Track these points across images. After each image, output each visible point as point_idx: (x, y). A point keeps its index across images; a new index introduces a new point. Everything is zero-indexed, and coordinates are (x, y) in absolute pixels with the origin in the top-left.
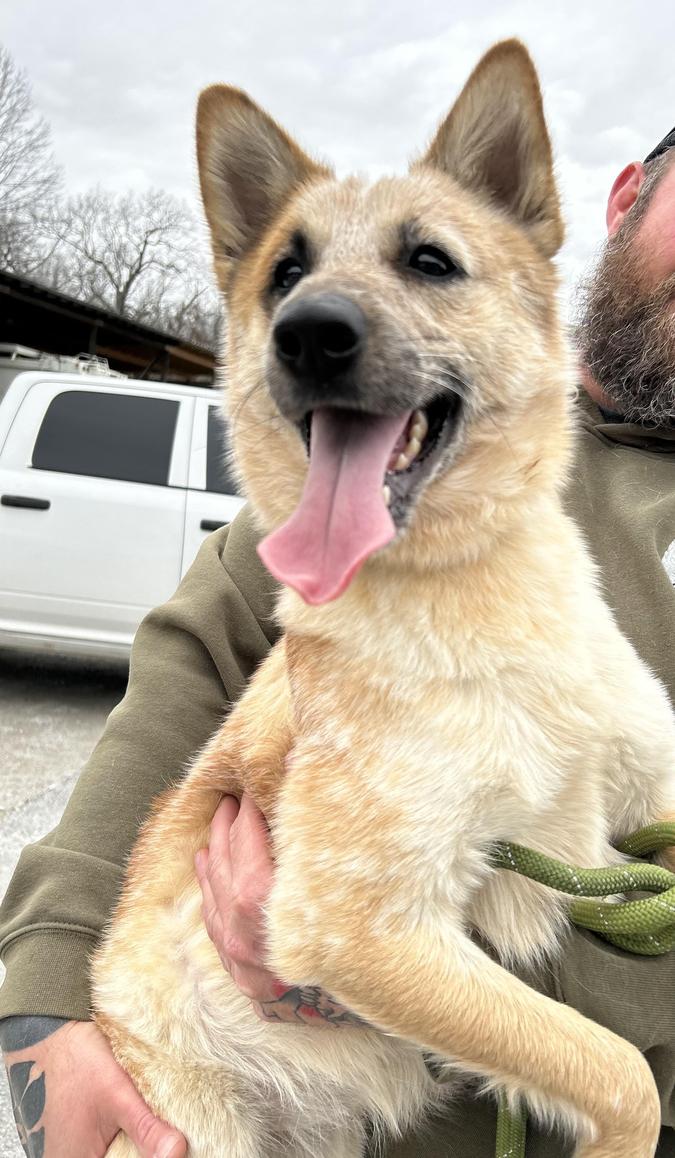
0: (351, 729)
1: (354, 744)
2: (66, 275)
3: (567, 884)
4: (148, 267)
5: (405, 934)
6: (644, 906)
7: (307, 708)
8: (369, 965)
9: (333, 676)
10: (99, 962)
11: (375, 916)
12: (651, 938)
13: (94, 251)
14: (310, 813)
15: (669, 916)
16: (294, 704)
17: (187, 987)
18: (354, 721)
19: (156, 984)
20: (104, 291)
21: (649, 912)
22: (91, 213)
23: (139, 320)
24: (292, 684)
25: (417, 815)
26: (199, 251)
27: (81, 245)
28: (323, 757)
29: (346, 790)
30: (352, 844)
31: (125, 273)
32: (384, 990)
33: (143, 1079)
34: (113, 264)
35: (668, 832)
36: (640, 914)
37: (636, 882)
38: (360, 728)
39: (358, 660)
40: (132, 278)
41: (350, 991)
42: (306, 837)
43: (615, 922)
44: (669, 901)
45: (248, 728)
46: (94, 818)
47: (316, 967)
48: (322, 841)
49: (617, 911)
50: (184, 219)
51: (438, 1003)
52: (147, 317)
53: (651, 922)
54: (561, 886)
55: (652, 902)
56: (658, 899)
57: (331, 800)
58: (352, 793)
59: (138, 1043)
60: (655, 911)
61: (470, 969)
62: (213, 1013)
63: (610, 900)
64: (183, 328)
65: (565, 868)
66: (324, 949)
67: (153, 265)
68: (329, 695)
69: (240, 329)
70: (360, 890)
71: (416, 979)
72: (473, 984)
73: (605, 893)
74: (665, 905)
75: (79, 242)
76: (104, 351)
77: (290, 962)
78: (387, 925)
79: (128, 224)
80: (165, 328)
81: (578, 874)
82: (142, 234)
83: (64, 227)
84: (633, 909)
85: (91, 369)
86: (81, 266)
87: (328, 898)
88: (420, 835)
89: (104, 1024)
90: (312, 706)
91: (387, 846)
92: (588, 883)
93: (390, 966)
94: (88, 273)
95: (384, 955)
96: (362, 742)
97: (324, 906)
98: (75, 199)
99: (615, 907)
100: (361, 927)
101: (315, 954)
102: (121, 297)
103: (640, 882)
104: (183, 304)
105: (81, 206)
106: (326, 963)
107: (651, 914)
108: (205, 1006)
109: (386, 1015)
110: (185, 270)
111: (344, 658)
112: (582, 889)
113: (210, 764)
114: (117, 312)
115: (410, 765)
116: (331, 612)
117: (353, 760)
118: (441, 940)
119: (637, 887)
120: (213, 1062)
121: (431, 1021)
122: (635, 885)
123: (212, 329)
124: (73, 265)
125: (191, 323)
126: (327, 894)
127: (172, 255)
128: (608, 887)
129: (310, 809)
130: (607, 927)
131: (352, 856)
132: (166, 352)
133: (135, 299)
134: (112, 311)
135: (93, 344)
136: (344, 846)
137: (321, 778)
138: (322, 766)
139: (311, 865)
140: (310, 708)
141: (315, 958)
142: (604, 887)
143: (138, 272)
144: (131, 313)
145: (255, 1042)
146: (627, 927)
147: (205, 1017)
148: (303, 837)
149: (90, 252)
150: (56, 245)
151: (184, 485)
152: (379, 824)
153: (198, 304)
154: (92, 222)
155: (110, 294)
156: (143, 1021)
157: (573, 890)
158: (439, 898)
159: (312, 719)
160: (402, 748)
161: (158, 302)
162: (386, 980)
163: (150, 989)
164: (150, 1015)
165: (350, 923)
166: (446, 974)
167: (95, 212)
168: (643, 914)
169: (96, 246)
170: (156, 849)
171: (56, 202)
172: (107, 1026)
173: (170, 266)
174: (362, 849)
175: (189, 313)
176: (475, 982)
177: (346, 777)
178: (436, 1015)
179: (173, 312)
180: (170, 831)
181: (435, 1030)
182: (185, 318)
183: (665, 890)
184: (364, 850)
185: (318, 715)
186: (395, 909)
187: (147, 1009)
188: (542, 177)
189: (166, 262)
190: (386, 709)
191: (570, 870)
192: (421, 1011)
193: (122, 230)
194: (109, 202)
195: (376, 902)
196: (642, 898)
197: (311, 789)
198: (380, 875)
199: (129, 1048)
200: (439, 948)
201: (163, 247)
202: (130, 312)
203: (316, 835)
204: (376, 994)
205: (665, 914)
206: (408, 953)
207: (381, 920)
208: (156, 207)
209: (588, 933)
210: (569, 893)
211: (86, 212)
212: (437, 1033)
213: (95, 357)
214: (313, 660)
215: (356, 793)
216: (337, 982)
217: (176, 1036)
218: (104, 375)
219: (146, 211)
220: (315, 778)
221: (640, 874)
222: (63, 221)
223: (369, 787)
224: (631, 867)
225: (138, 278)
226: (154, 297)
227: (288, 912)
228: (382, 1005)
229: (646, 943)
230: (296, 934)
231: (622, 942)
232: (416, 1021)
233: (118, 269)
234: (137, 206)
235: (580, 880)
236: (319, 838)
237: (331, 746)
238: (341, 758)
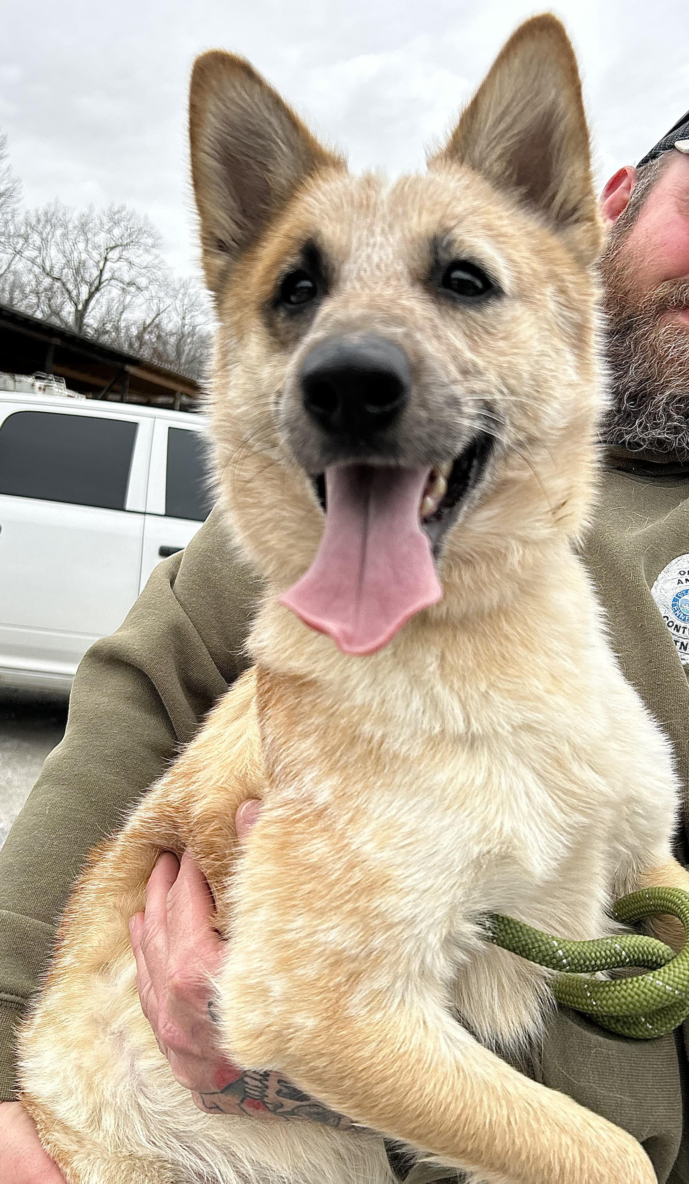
0: (334, 780)
1: (337, 798)
2: (23, 292)
3: (551, 959)
4: (108, 285)
5: (385, 1015)
6: (637, 985)
7: (282, 757)
8: (342, 1051)
9: (316, 720)
10: (25, 1035)
11: (353, 993)
12: (643, 1020)
13: (52, 268)
14: (281, 873)
15: (665, 996)
16: (266, 753)
17: (123, 1066)
18: (338, 772)
19: (87, 1062)
20: (62, 309)
21: (643, 992)
22: (49, 227)
23: (98, 338)
24: (262, 728)
25: (409, 882)
26: (160, 269)
27: (39, 261)
28: (300, 811)
29: (327, 849)
30: (331, 910)
31: (85, 291)
32: (357, 1080)
33: (72, 1169)
34: (72, 281)
35: (661, 899)
36: (632, 994)
37: (629, 957)
38: (345, 779)
39: (347, 704)
40: (91, 295)
41: (318, 1079)
42: (277, 901)
43: (604, 1002)
44: (666, 980)
45: (201, 776)
46: (25, 871)
47: (279, 1051)
48: (295, 906)
49: (607, 989)
50: (145, 235)
51: (418, 1095)
52: (107, 336)
53: (645, 1003)
54: (544, 960)
55: (645, 980)
56: (653, 977)
57: (308, 860)
58: (332, 853)
59: (66, 1129)
60: (649, 990)
61: (455, 1057)
62: (151, 1096)
63: (601, 976)
64: (144, 347)
65: (550, 940)
66: (291, 1030)
67: (113, 281)
68: (310, 741)
69: (235, 340)
70: (337, 964)
71: (395, 1067)
72: (459, 1072)
73: (594, 969)
74: (661, 984)
75: (36, 257)
76: (60, 370)
77: (250, 1044)
78: (365, 1003)
79: (87, 240)
80: (126, 347)
81: (564, 947)
82: (102, 250)
83: (21, 241)
84: (625, 987)
85: (47, 390)
86: (39, 283)
87: (301, 972)
88: (410, 904)
89: (31, 1105)
90: (287, 756)
91: (372, 915)
92: (576, 957)
93: (366, 1052)
94: (46, 290)
95: (361, 1038)
96: (345, 796)
97: (294, 981)
98: (33, 213)
99: (604, 984)
100: (337, 1005)
101: (279, 1035)
102: (80, 315)
103: (634, 956)
104: (144, 323)
105: (39, 221)
106: (293, 1047)
107: (646, 994)
108: (142, 1087)
109: (357, 1106)
110: (147, 288)
111: (328, 703)
112: (569, 964)
113: (151, 814)
114: (76, 330)
115: (403, 824)
116: (321, 651)
117: (334, 817)
118: (424, 1022)
119: (630, 961)
120: (148, 1152)
121: (408, 1115)
122: (628, 960)
123: (174, 349)
124: (29, 282)
125: (153, 343)
126: (298, 967)
127: (133, 272)
128: (598, 962)
129: (283, 869)
130: (595, 1008)
131: (331, 924)
132: (127, 372)
133: (94, 317)
134: (71, 329)
135: (49, 363)
136: (321, 913)
137: (297, 834)
138: (299, 821)
139: (283, 933)
140: (285, 758)
141: (278, 1040)
142: (593, 963)
143: (97, 289)
144: (90, 332)
145: (194, 1128)
146: (618, 1008)
147: (142, 1100)
148: (273, 901)
149: (48, 269)
150: (12, 260)
151: (143, 510)
152: (363, 890)
153: (160, 323)
154: (50, 237)
155: (68, 312)
156: (72, 1102)
157: (557, 965)
158: (425, 974)
159: (288, 770)
160: (394, 804)
161: (118, 321)
162: (360, 1069)
163: (80, 1068)
164: (80, 1096)
165: (325, 1001)
166: (428, 1062)
167: (53, 226)
168: (636, 994)
169: (54, 262)
170: (90, 909)
171: (13, 217)
172: (33, 1107)
173: (131, 284)
174: (342, 917)
175: (151, 333)
176: (461, 1071)
177: (326, 835)
178: (416, 1109)
179: (134, 331)
180: (105, 890)
181: (413, 1126)
182: (147, 337)
183: (661, 966)
184: (345, 918)
185: (295, 765)
186: (376, 986)
187: (77, 1089)
188: (579, 174)
189: (127, 279)
190: (378, 759)
191: (554, 942)
192: (399, 1104)
193: (81, 246)
194: (68, 217)
195: (354, 978)
196: (637, 975)
197: (283, 846)
198: (362, 947)
199: (56, 1134)
200: (422, 1031)
201: (123, 264)
202: (89, 330)
203: (290, 899)
204: (348, 1082)
205: (661, 994)
206: (388, 1037)
207: (359, 997)
208: (116, 223)
209: (572, 1014)
210: (554, 969)
211: (44, 227)
212: (414, 1129)
213: (51, 377)
214: (292, 701)
215: (338, 852)
216: (302, 1068)
217: (108, 1121)
218: (61, 395)
219: (107, 227)
220: (289, 834)
221: (633, 948)
222: (19, 236)
223: (353, 847)
224: (624, 939)
225: (97, 295)
226: (114, 315)
227: (251, 986)
228: (354, 1095)
229: (637, 1026)
230: (258, 1012)
231: (610, 1024)
232: (391, 1115)
233: (77, 286)
234: (97, 222)
235: (567, 954)
236: (294, 903)
237: (309, 800)
238: (320, 814)
